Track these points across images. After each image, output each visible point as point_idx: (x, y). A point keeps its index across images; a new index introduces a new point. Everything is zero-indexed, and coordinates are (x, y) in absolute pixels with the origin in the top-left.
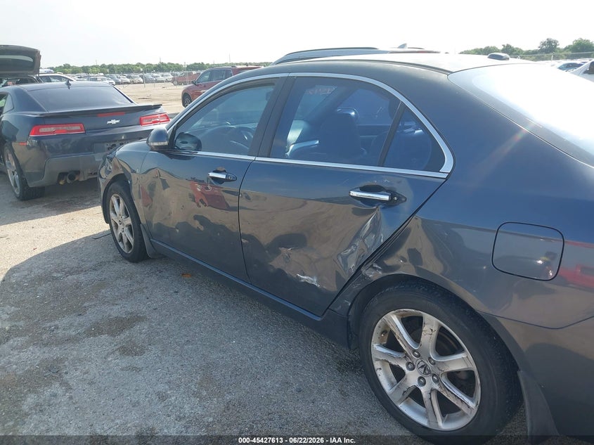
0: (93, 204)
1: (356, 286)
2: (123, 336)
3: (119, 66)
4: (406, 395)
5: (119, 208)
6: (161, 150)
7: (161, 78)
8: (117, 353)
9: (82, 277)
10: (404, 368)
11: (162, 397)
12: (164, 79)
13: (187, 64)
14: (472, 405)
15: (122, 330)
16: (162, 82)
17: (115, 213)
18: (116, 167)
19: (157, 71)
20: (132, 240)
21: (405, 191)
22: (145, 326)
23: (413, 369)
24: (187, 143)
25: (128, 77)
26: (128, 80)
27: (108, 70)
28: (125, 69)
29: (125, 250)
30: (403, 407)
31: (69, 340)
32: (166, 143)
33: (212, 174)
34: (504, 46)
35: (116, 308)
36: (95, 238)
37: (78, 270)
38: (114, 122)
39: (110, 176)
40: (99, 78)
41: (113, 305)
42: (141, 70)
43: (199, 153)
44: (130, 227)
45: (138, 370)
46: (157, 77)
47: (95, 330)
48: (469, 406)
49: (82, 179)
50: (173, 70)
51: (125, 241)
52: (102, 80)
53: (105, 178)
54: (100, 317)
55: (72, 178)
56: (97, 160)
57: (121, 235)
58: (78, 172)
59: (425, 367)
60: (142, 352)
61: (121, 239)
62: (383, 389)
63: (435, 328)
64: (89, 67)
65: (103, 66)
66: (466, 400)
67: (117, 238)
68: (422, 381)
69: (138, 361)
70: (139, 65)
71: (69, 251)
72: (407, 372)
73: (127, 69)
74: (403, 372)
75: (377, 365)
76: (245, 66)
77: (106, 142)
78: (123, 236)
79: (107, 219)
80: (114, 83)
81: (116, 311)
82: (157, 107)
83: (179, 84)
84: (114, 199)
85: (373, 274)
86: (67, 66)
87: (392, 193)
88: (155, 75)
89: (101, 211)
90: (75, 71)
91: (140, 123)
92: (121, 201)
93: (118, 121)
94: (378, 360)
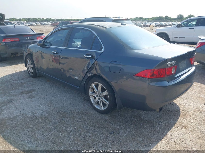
0: (22, 63)
1: (86, 78)
2: (29, 94)
3: (32, 19)
4: (96, 103)
5: (29, 62)
6: (40, 46)
7: (47, 24)
8: (28, 98)
9: (18, 81)
10: (96, 96)
11: (38, 106)
12: (48, 24)
13: (56, 19)
14: (108, 102)
15: (29, 93)
16: (47, 25)
17: (28, 64)
18: (28, 51)
19: (46, 21)
20: (33, 72)
21: (95, 55)
22: (36, 92)
23: (97, 97)
24: (48, 44)
25: (35, 23)
26: (35, 24)
27: (28, 20)
28: (34, 20)
29: (31, 75)
30: (96, 106)
31: (15, 95)
32: (42, 44)
33: (53, 52)
34: (165, 16)
35: (28, 88)
36: (22, 72)
37: (17, 80)
38: (29, 38)
39: (27, 53)
40: (25, 23)
41: (27, 88)
42: (40, 21)
43: (51, 46)
44: (32, 67)
45: (33, 101)
46: (45, 23)
47: (22, 93)
48: (107, 103)
49: (18, 55)
50: (52, 21)
51: (31, 72)
52: (26, 24)
53: (25, 54)
54: (23, 90)
55: (15, 55)
56: (23, 49)
57: (30, 70)
58: (17, 53)
59: (99, 95)
60: (34, 97)
61: (30, 72)
62: (92, 102)
63: (101, 86)
64: (21, 19)
65: (26, 19)
66: (107, 102)
67: (29, 71)
68: (99, 99)
69: (33, 99)
70: (39, 19)
71: (14, 75)
72: (96, 97)
73: (35, 20)
74: (95, 97)
75: (90, 97)
76: (74, 21)
77: (26, 44)
78: (31, 70)
79: (26, 66)
80: (30, 25)
81: (28, 89)
82: (43, 34)
83: (53, 26)
84: (28, 60)
85: (89, 75)
86: (13, 18)
87: (92, 56)
88: (45, 22)
89: (25, 65)
90: (16, 20)
91: (37, 39)
92: (30, 60)
93: (30, 38)
94: (91, 95)
